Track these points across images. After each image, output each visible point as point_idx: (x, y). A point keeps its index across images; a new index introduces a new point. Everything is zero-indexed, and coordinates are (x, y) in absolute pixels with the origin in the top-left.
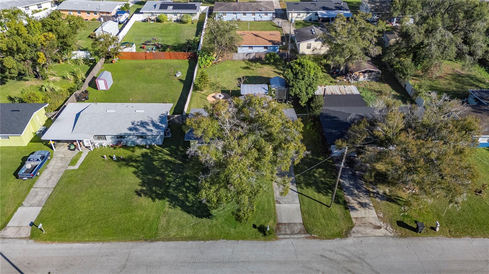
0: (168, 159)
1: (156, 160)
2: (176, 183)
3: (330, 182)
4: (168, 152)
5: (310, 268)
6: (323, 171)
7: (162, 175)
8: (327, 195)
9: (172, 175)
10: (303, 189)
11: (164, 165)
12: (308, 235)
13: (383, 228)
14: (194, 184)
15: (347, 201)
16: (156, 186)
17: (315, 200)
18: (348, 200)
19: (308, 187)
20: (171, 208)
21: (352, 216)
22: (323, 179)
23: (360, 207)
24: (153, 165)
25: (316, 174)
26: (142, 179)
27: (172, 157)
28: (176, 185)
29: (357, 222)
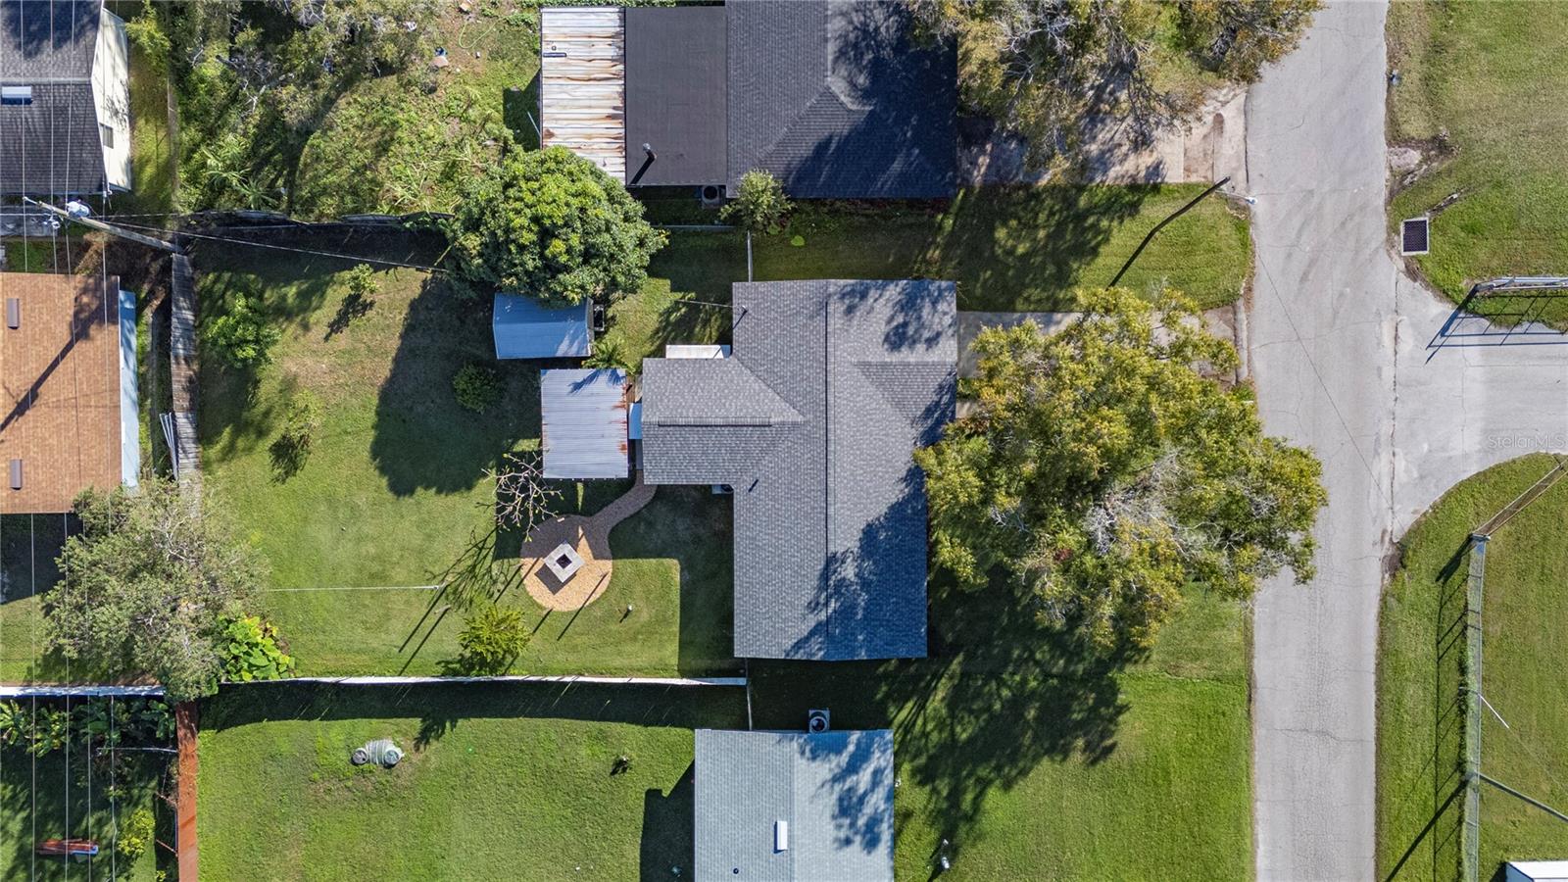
0: (943, 699)
1: (953, 733)
2: (1052, 657)
4: (910, 704)
5: (1336, 313)
6: (1006, 225)
7: (1017, 704)
8: (1108, 232)
9: (1013, 674)
10: (1076, 296)
11: (975, 707)
12: (1240, 303)
13: (1221, 112)
15: (1127, 181)
17: (1126, 268)
18: (1123, 176)
19: (1071, 280)
20: (1148, 657)
21: (1182, 181)
22: (1042, 234)
23: (1152, 151)
24: (971, 740)
25: (1021, 250)
26: (1036, 759)
27: (935, 688)
28: (1061, 656)
29: (1202, 172)
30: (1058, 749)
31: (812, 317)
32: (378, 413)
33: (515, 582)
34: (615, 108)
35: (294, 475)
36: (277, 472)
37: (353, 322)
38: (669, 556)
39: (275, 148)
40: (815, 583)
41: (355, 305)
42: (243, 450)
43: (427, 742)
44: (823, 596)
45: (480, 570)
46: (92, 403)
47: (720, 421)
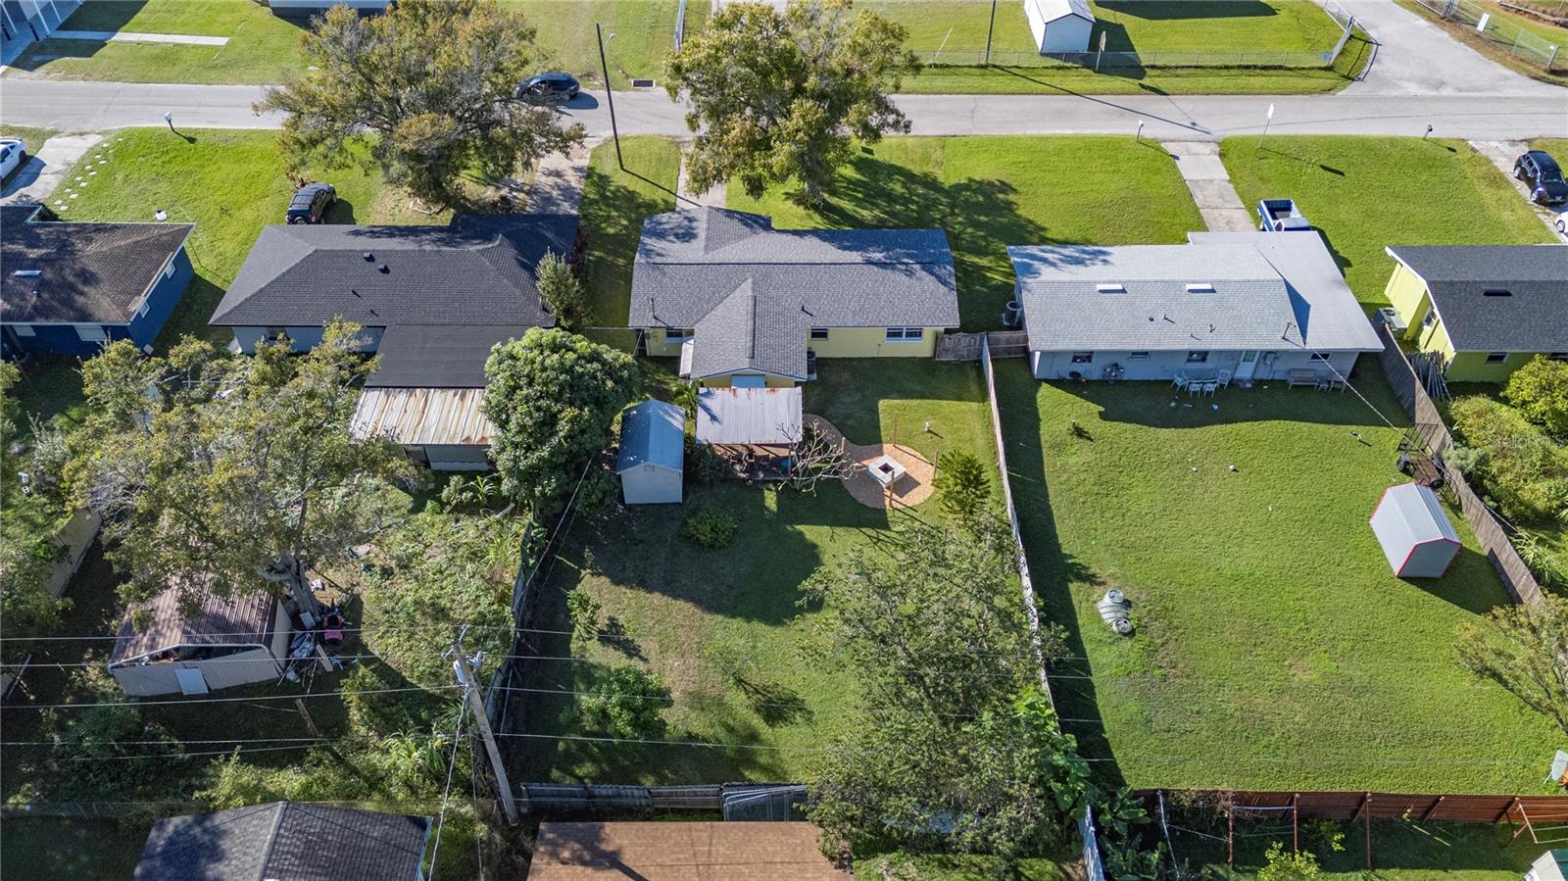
0: (980, 258)
2: (938, 211)
3: (600, 209)
4: (989, 274)
6: (604, 229)
7: (977, 225)
8: (618, 188)
10: (664, 200)
14: (898, 207)
15: (583, 181)
16: (978, 203)
17: (644, 179)
18: (580, 182)
19: (650, 202)
22: (614, 214)
25: (625, 223)
26: (1018, 216)
28: (937, 207)
30: (1009, 206)
31: (664, 274)
32: (733, 616)
33: (911, 513)
34: (455, 395)
35: (803, 701)
36: (799, 719)
37: (629, 635)
38: (877, 406)
39: (412, 716)
40: (889, 272)
41: (612, 636)
42: (773, 757)
43: (1094, 576)
44: (899, 266)
45: (901, 540)
46: (706, 849)
47: (751, 323)
